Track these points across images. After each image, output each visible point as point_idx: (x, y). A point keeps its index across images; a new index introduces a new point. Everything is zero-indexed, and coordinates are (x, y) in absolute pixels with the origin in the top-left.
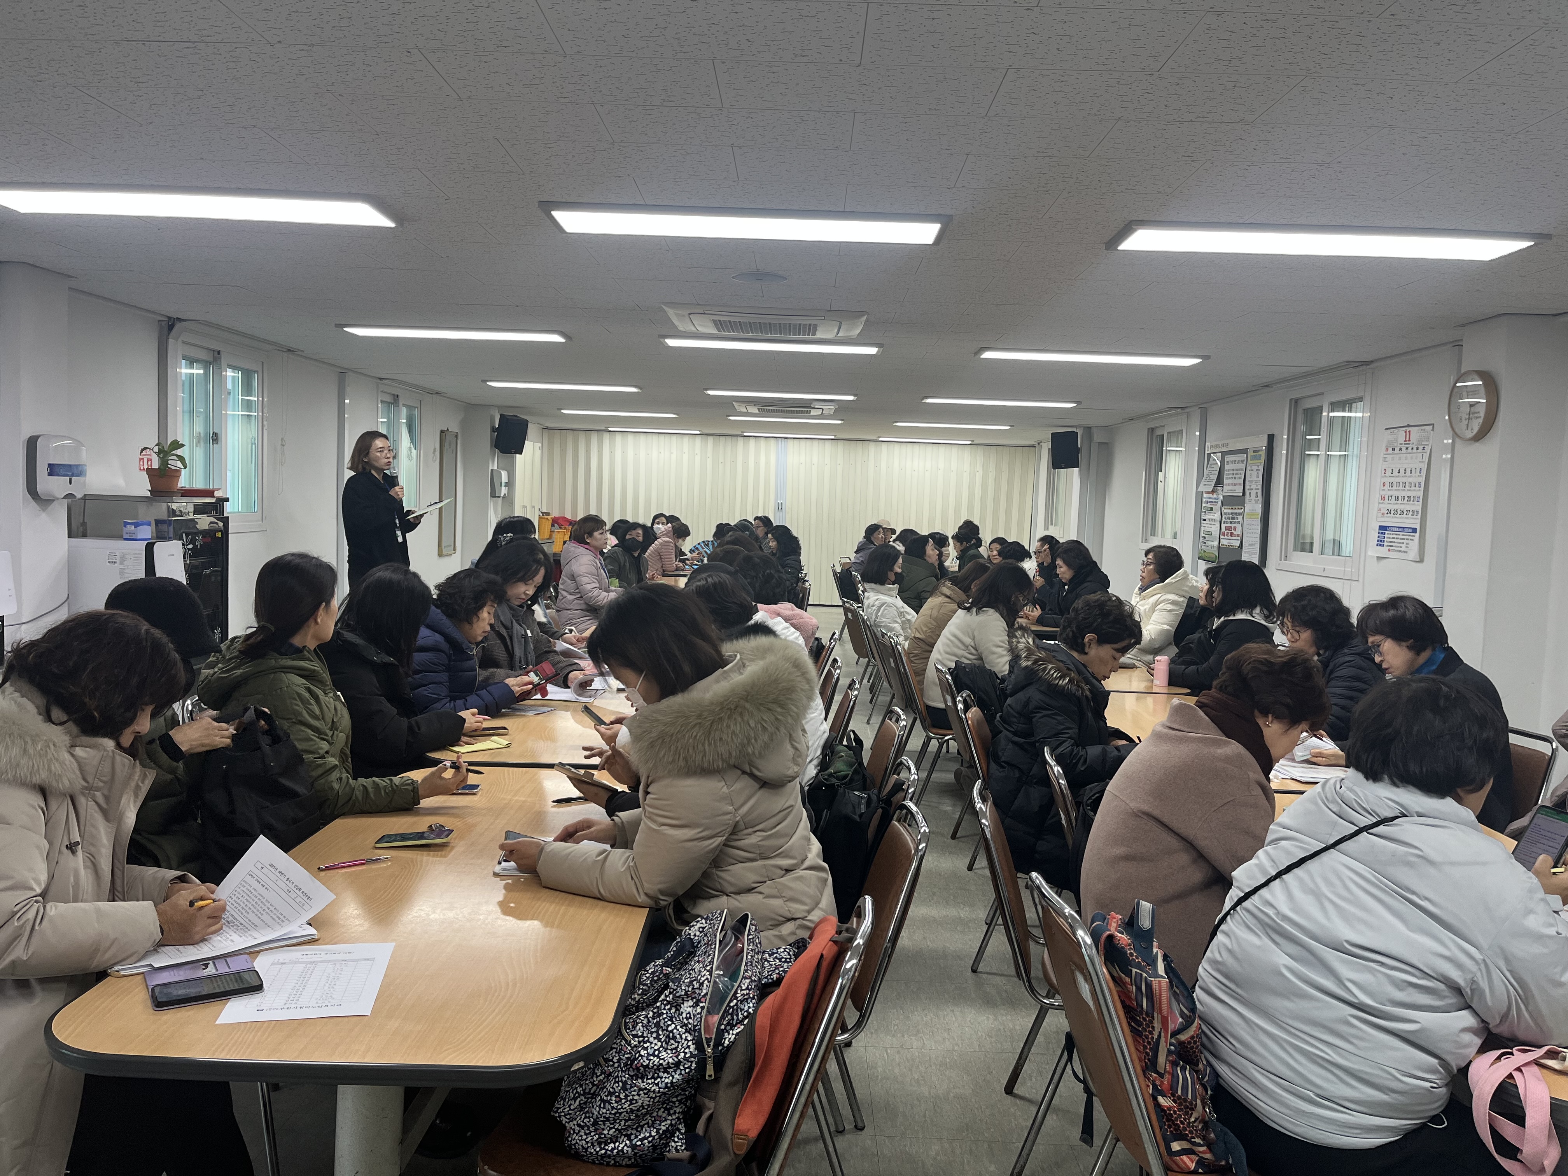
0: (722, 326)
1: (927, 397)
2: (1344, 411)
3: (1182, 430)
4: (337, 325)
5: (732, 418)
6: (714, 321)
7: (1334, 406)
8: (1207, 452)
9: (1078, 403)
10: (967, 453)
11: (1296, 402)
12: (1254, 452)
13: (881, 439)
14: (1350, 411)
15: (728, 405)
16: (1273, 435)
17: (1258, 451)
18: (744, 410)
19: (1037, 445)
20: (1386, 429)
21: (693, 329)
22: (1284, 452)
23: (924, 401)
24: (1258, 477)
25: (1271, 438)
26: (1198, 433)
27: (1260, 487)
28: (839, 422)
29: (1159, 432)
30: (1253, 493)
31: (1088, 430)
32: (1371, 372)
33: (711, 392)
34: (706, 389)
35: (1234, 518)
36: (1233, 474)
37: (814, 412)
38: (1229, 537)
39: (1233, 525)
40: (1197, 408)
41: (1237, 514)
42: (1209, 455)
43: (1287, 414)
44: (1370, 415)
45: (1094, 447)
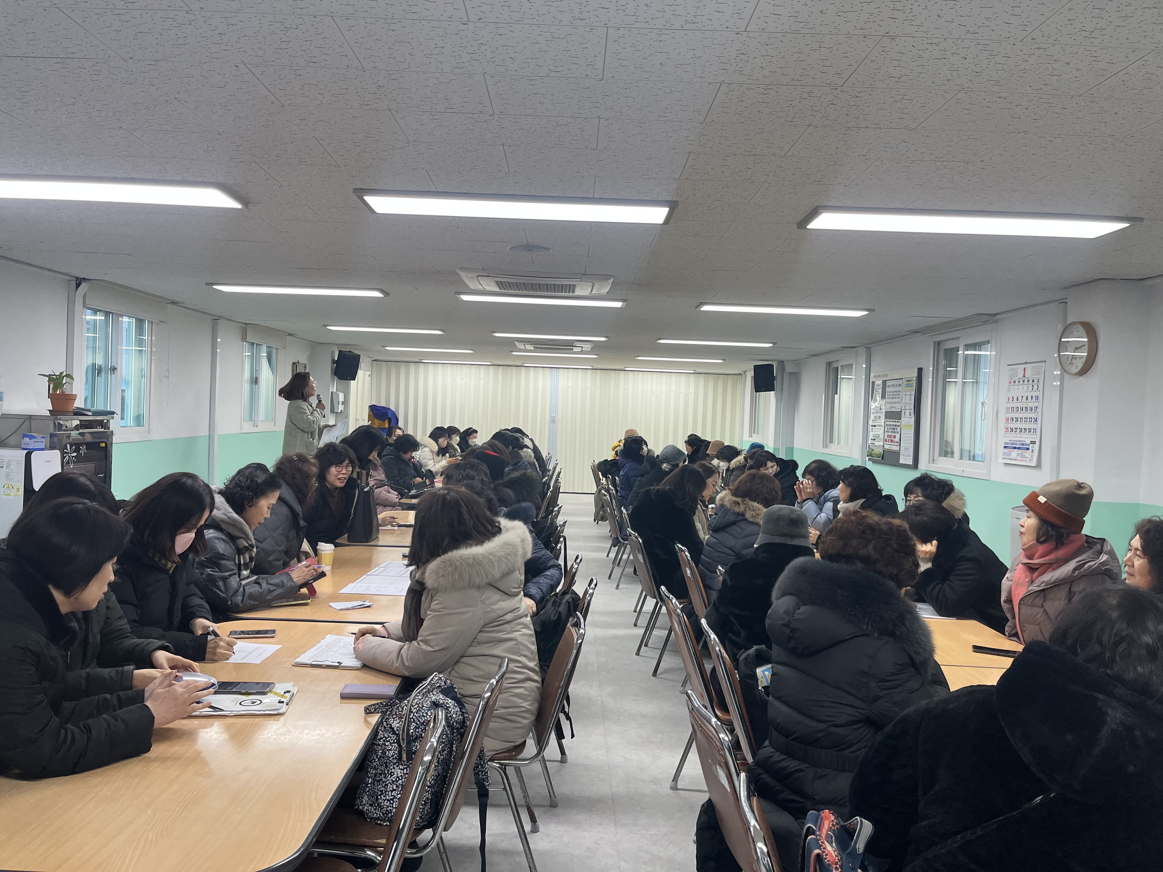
0: (502, 285)
1: (660, 339)
2: (975, 350)
3: (851, 364)
4: (207, 284)
5: (514, 353)
6: (497, 282)
7: (968, 347)
8: (871, 381)
9: (774, 343)
10: (692, 378)
11: (938, 344)
12: (907, 381)
13: (626, 369)
14: (980, 350)
15: (510, 343)
16: (922, 368)
17: (910, 381)
18: (523, 347)
19: (743, 374)
20: (1008, 365)
21: (481, 288)
22: (931, 380)
23: (658, 342)
24: (910, 400)
25: (920, 370)
26: (864, 366)
27: (912, 407)
28: (595, 356)
29: (835, 365)
30: (907, 412)
31: (781, 363)
32: (996, 322)
33: (497, 335)
34: (494, 332)
35: (894, 429)
36: (893, 395)
37: (575, 349)
38: (890, 443)
39: (893, 434)
40: (863, 347)
41: (895, 425)
42: (873, 383)
43: (932, 353)
44: (994, 353)
45: (786, 375)
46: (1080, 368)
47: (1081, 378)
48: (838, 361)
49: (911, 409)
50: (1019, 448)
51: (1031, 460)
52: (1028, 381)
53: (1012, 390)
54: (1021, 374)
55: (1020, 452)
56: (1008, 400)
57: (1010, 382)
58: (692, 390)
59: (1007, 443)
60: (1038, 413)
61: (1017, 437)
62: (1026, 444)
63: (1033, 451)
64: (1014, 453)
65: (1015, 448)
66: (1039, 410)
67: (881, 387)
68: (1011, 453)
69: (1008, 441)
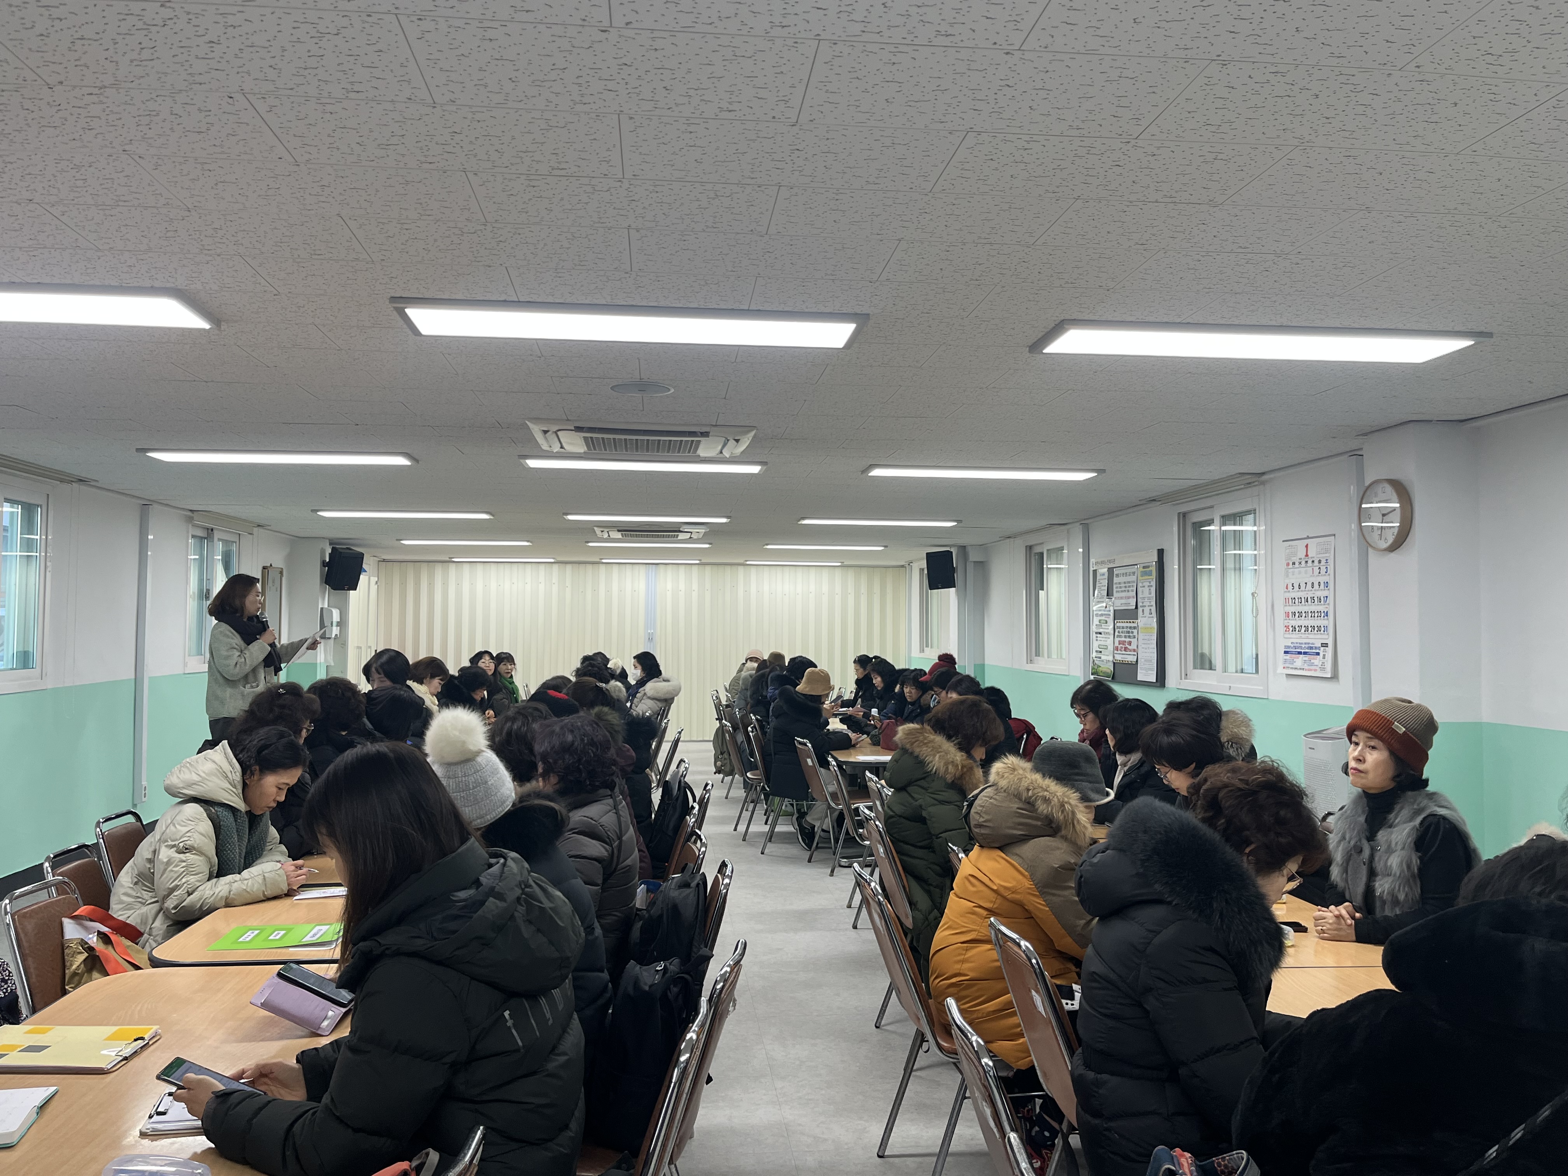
1: (804, 519)
2: (1235, 525)
3: (1062, 549)
4: (139, 450)
5: (591, 544)
6: (586, 439)
7: (1226, 519)
8: (1091, 569)
9: (959, 522)
10: (838, 572)
11: (1184, 516)
12: (1144, 567)
13: (750, 563)
14: (1241, 524)
16: (1163, 550)
17: (1148, 567)
18: (606, 535)
19: (908, 566)
20: (1283, 541)
21: (560, 448)
22: (1176, 567)
23: (800, 523)
24: (1150, 594)
25: (1161, 552)
26: (1081, 550)
27: (1154, 603)
29: (1038, 550)
30: (1147, 610)
31: (963, 549)
32: (1263, 483)
33: (572, 518)
34: (567, 514)
35: (1129, 632)
36: (1126, 587)
37: (681, 536)
38: (1124, 652)
39: (1128, 640)
40: (1078, 524)
41: (1130, 628)
42: (1095, 572)
43: (1175, 529)
44: (1263, 528)
45: (970, 567)
46: (1391, 540)
47: (1392, 555)
48: (1043, 543)
49: (1152, 606)
50: (1305, 653)
51: (1323, 669)
52: (1313, 561)
53: (1290, 575)
54: (1301, 554)
55: (1306, 659)
56: (1287, 588)
57: (1288, 564)
58: (838, 589)
59: (1289, 647)
60: (1328, 604)
61: (1301, 638)
62: (1315, 647)
63: (1324, 658)
64: (1300, 660)
65: (1300, 653)
66: (1331, 600)
67: (1106, 576)
68: (1295, 660)
69: (1290, 645)
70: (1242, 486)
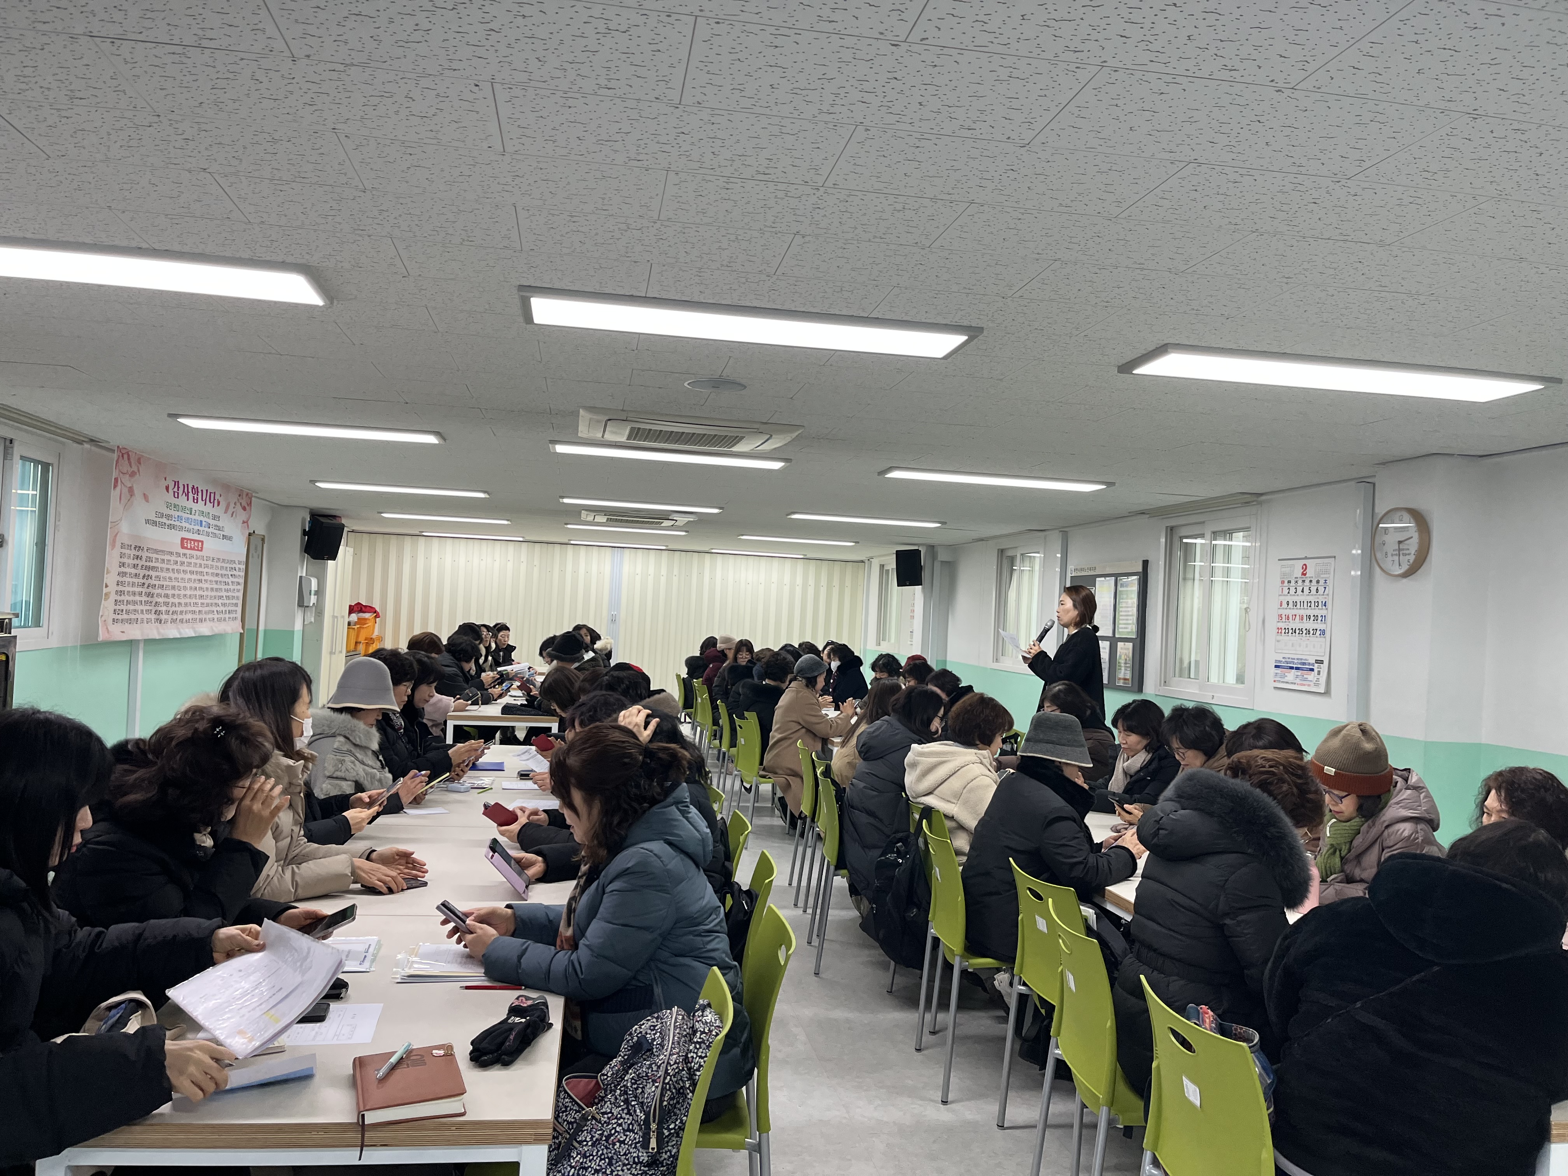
0: (637, 433)
1: (795, 513)
2: (1225, 540)
4: (170, 415)
5: (569, 526)
6: (632, 429)
7: (1216, 534)
9: (943, 523)
10: (800, 565)
11: (1171, 530)
14: (1231, 539)
15: (575, 513)
16: (1148, 560)
18: (590, 518)
19: (866, 561)
20: (1279, 560)
21: (598, 435)
22: (1162, 578)
23: (789, 517)
25: (1145, 563)
26: (1059, 555)
28: (684, 533)
29: (1010, 553)
31: (931, 548)
32: (1260, 503)
33: (566, 501)
34: (563, 497)
37: (666, 523)
40: (1057, 531)
43: (1163, 540)
44: (1258, 544)
45: (937, 565)
46: (1405, 567)
47: (1405, 580)
48: (1016, 547)
50: (1297, 668)
51: (1317, 685)
52: (1311, 581)
53: (1285, 593)
54: (1298, 572)
55: (1299, 674)
56: (1281, 605)
57: (1283, 582)
58: (799, 580)
59: (1280, 662)
60: (1324, 623)
61: (1294, 653)
62: (1309, 664)
63: (1319, 673)
64: (1291, 675)
65: (1292, 668)
66: (1328, 619)
68: (1286, 674)
69: (1282, 659)
70: (1240, 505)
